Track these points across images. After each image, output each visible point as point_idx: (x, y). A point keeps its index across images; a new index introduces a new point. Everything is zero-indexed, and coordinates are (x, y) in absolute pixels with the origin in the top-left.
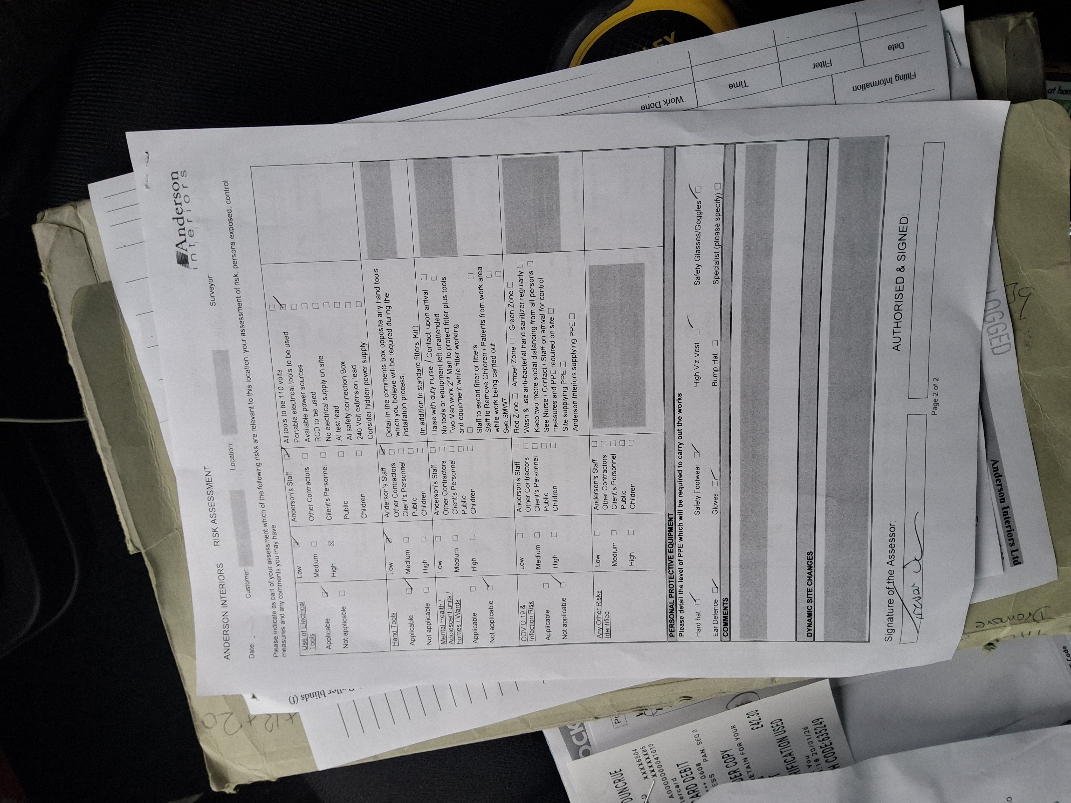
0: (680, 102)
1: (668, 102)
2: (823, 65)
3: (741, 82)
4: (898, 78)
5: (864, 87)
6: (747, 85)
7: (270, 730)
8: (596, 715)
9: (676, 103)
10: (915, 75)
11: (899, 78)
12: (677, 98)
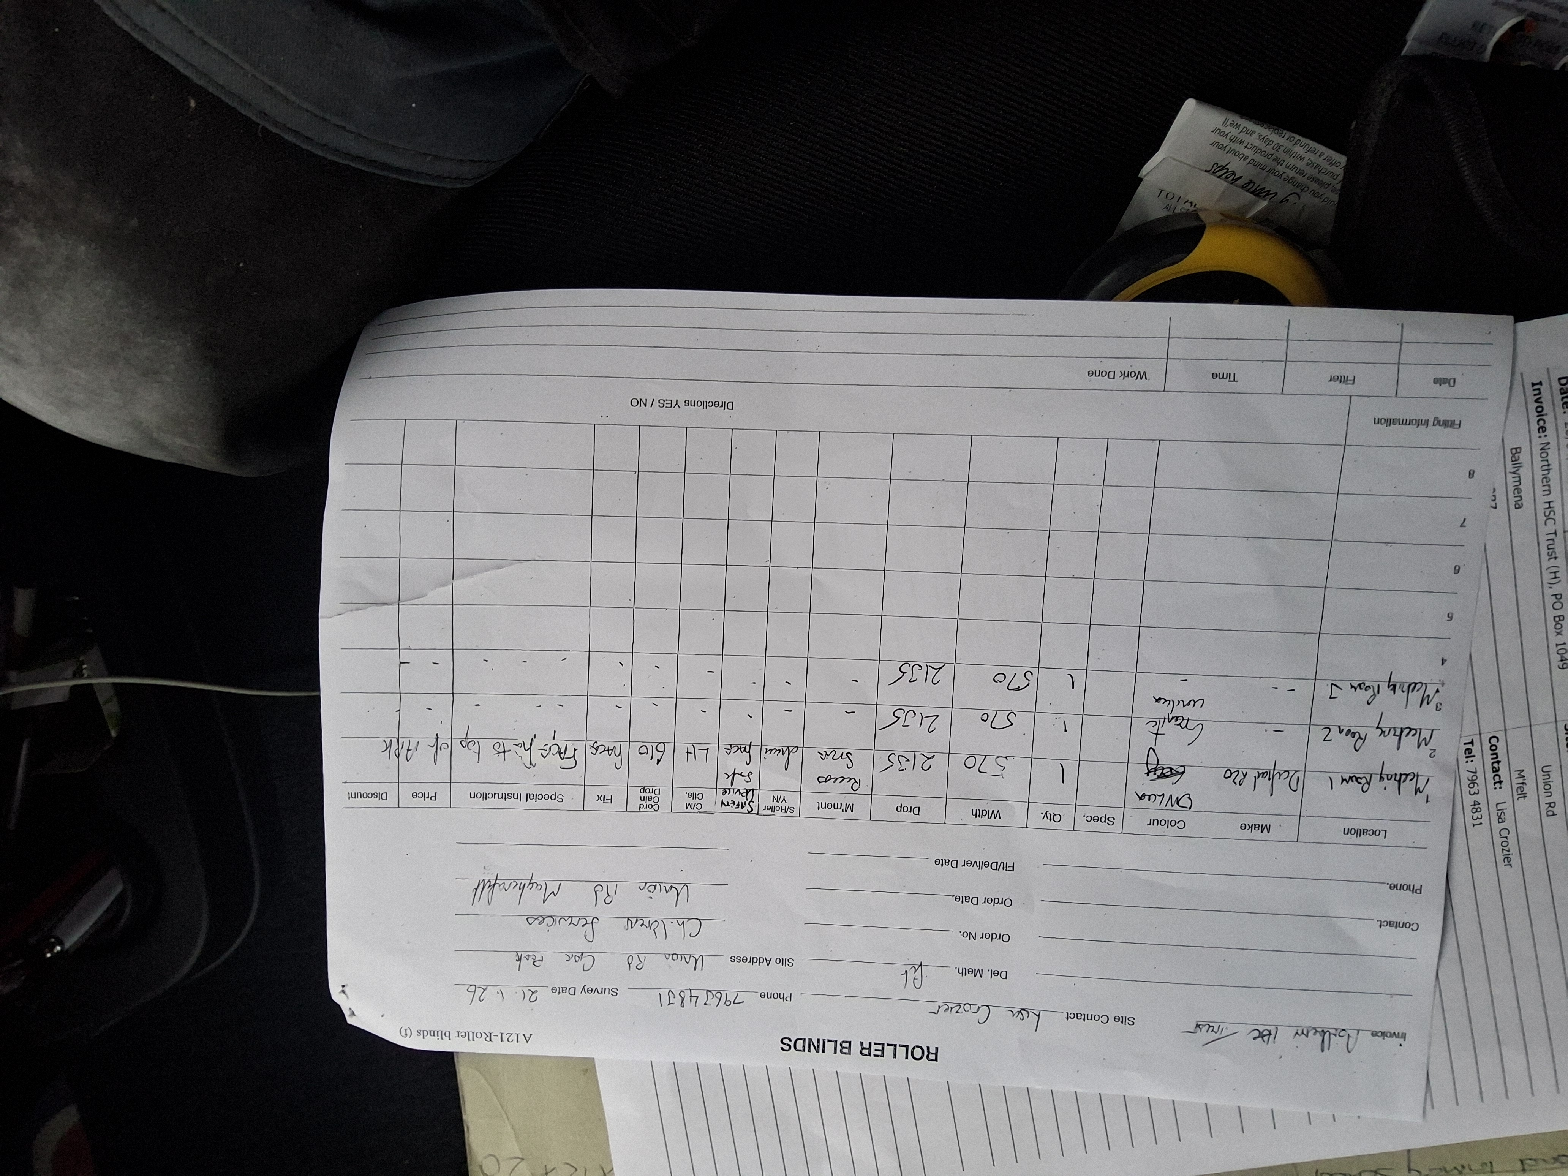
0: (1141, 379)
1: (1126, 374)
2: (1343, 380)
3: (1230, 374)
4: (1437, 422)
5: (1390, 422)
6: (1236, 380)
9: (1137, 379)
10: (1460, 425)
11: (1439, 422)
12: (1139, 372)
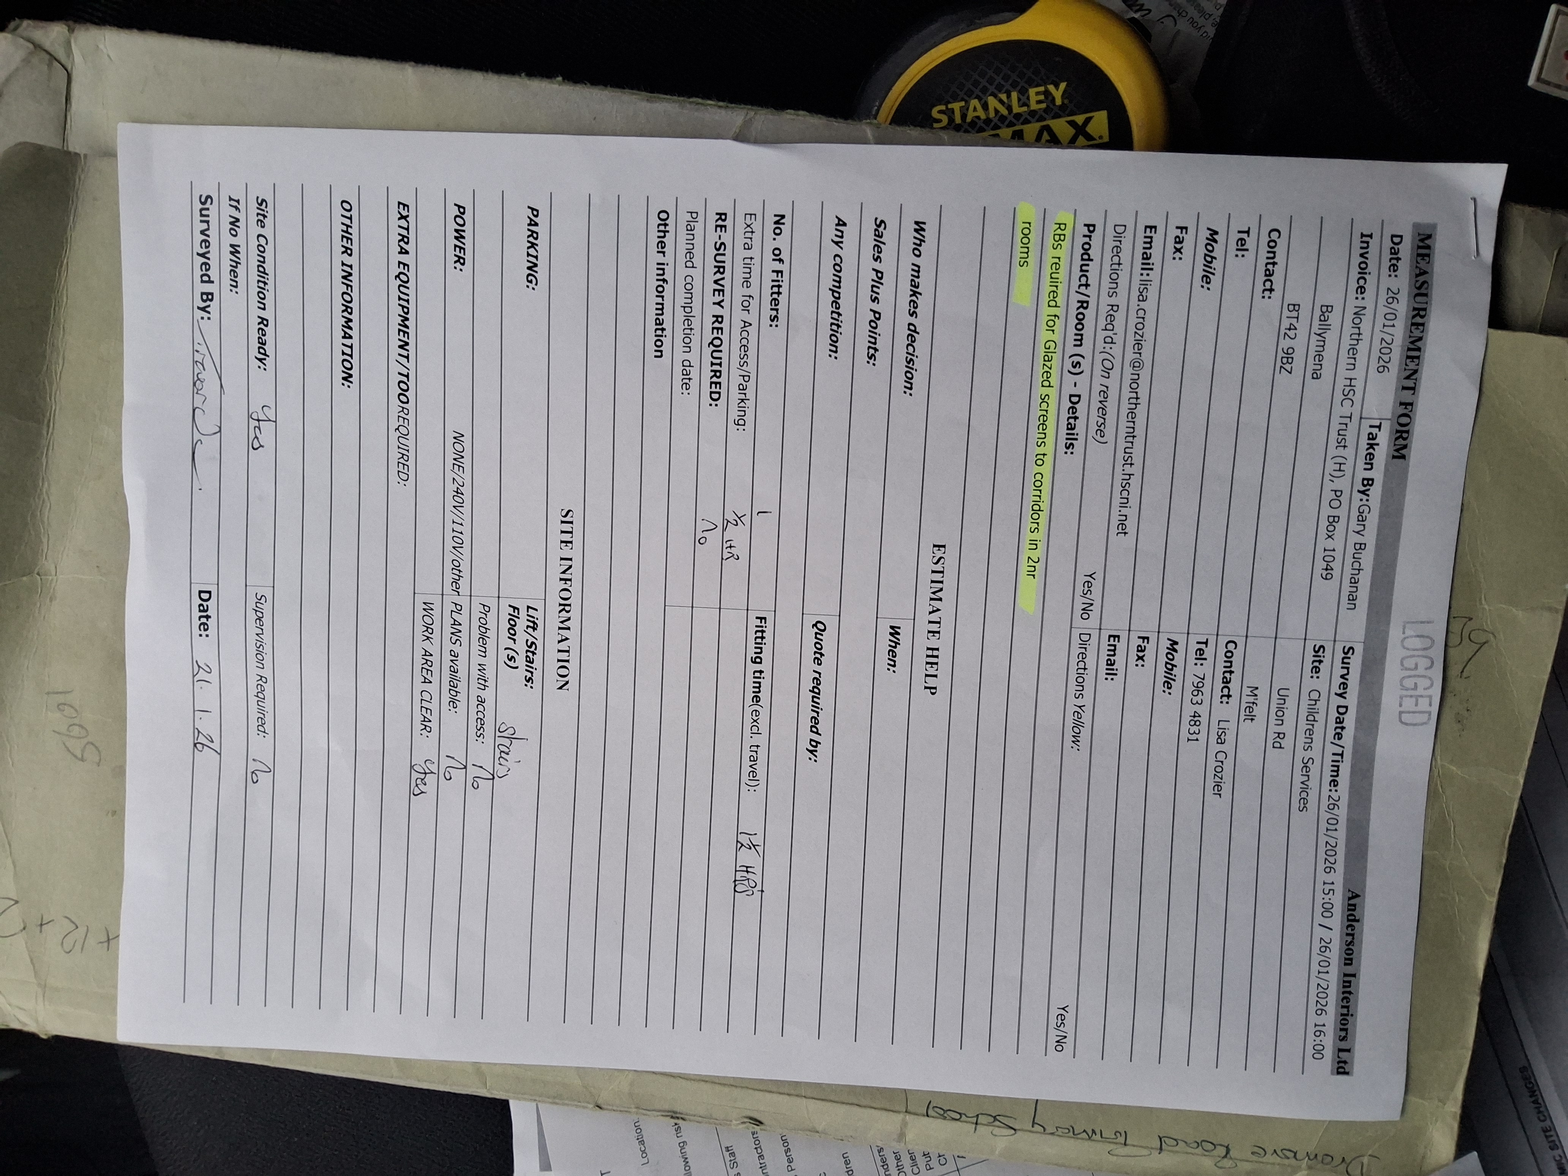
7: (68, 951)
8: (600, 1102)
